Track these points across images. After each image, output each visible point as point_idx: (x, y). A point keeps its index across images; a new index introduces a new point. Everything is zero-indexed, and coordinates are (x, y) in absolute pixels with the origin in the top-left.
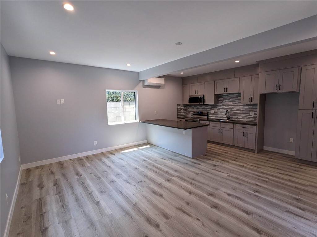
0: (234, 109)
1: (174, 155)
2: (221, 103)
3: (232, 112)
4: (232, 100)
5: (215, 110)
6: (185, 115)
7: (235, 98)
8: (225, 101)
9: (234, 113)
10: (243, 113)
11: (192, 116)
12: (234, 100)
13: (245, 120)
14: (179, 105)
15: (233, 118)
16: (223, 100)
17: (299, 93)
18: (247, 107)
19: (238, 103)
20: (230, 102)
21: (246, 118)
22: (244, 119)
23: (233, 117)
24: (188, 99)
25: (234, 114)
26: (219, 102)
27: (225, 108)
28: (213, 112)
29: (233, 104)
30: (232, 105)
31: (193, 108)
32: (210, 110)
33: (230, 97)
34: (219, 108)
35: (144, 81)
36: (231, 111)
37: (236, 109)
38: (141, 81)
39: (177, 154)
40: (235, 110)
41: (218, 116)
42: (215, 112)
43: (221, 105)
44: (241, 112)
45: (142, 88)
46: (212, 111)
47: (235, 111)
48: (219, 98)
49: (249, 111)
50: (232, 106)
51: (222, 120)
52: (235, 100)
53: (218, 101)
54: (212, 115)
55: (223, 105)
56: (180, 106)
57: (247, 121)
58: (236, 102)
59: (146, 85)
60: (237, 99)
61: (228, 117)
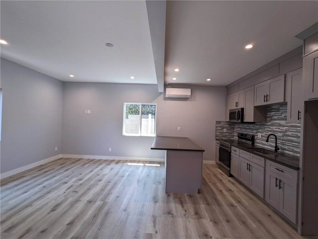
0: (288, 133)
2: (271, 120)
3: (285, 138)
4: (284, 116)
5: (262, 133)
8: (275, 117)
9: (288, 140)
14: (218, 123)
16: (273, 116)
20: (282, 119)
23: (286, 148)
24: (229, 114)
25: (288, 143)
26: (268, 119)
27: (275, 130)
28: (260, 135)
29: (286, 125)
30: (283, 126)
32: (257, 133)
33: (283, 111)
34: (267, 130)
35: (165, 93)
36: (283, 136)
37: (290, 134)
40: (288, 136)
42: (262, 135)
43: (270, 125)
45: (163, 100)
47: (289, 138)
48: (268, 113)
50: (285, 128)
53: (266, 117)
54: (258, 141)
55: (273, 125)
59: (166, 97)
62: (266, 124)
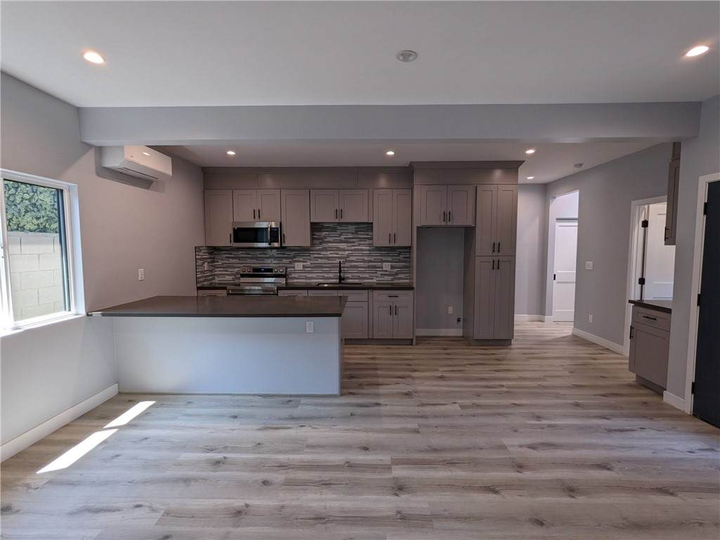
0: (351, 258)
1: (283, 403)
2: (321, 243)
3: (348, 264)
4: (345, 238)
5: (304, 262)
6: (211, 280)
7: (352, 233)
8: (328, 239)
9: (351, 267)
10: (369, 267)
11: (233, 279)
12: (351, 238)
13: (375, 281)
14: (197, 249)
15: (348, 278)
16: (325, 237)
17: (474, 228)
18: (378, 253)
19: (359, 245)
20: (341, 242)
21: (377, 277)
22: (373, 279)
23: (350, 276)
24: (231, 232)
25: (351, 270)
26: (318, 242)
27: (330, 256)
28: (299, 266)
29: (349, 248)
31: (239, 258)
32: (290, 263)
33: (342, 231)
34: (315, 258)
35: (100, 150)
36: (345, 263)
37: (354, 258)
38: (90, 146)
39: (290, 400)
41: (314, 275)
42: (304, 267)
43: (319, 250)
44: (366, 264)
45: (96, 176)
46: (296, 264)
47: (353, 264)
49: (382, 261)
50: (347, 252)
51: (326, 285)
52: (353, 238)
53: (313, 239)
54: (296, 275)
55: (325, 249)
56: (200, 251)
57: (377, 284)
58: (354, 242)
59: (104, 167)
60: (355, 236)
61: (340, 276)
62: (314, 248)
